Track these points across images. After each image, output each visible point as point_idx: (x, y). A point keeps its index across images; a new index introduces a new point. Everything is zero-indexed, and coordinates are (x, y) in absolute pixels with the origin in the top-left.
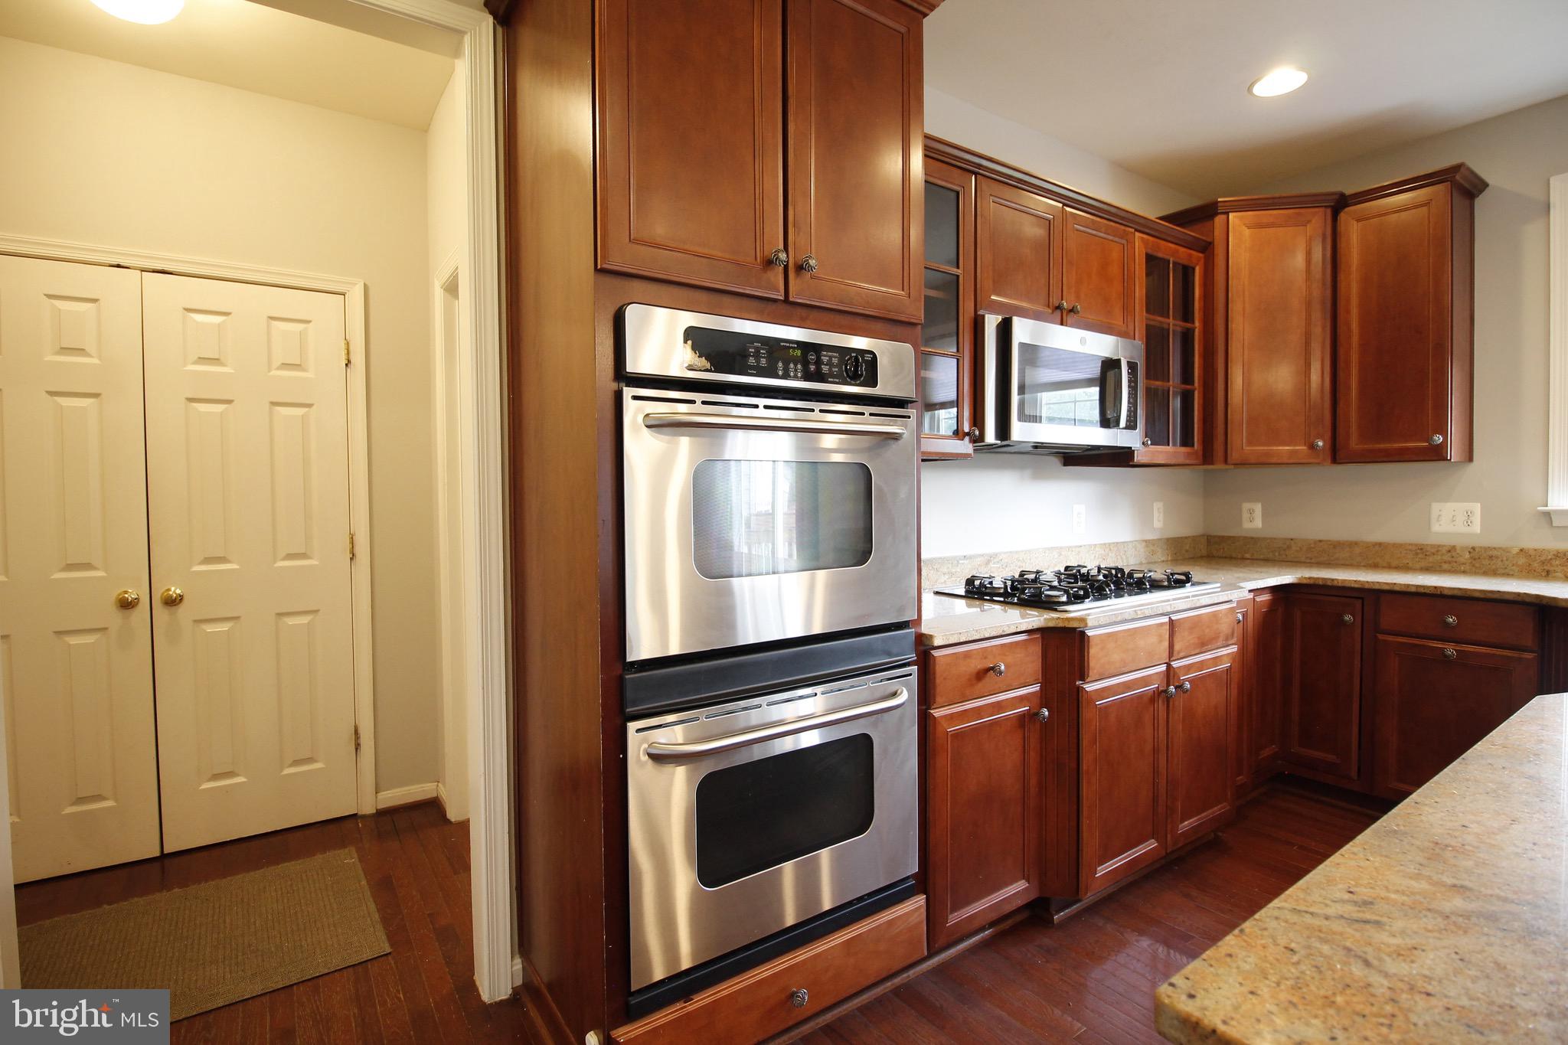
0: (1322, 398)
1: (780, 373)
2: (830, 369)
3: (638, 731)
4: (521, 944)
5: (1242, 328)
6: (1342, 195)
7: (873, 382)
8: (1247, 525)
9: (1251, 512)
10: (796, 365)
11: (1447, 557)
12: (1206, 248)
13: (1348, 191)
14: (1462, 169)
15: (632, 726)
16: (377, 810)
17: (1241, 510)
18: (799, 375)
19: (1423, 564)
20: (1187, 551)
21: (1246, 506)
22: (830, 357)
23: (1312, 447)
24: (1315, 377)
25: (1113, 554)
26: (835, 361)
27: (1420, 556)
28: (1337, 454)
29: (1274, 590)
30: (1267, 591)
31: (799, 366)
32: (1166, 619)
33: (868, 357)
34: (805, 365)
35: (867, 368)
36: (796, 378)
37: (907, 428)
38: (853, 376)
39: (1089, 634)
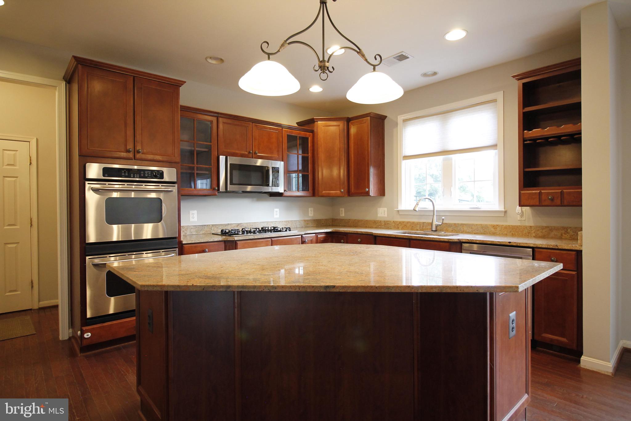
0: (344, 178)
1: (132, 177)
2: (148, 175)
3: (89, 259)
4: (72, 325)
5: (322, 156)
6: (348, 118)
7: (162, 178)
8: (341, 215)
9: (342, 211)
10: (137, 175)
11: (380, 224)
12: (312, 132)
13: (350, 116)
14: (371, 114)
15: (87, 258)
16: (39, 308)
17: (340, 210)
18: (138, 177)
19: (375, 226)
20: (323, 224)
21: (341, 209)
22: (148, 172)
23: (341, 191)
24: (342, 171)
25: (290, 224)
26: (150, 173)
27: (375, 224)
28: (349, 193)
29: (326, 233)
30: (324, 234)
31: (138, 175)
32: (270, 239)
33: (161, 172)
34: (140, 174)
35: (160, 175)
36: (137, 178)
37: (174, 189)
38: (155, 177)
39: (237, 242)
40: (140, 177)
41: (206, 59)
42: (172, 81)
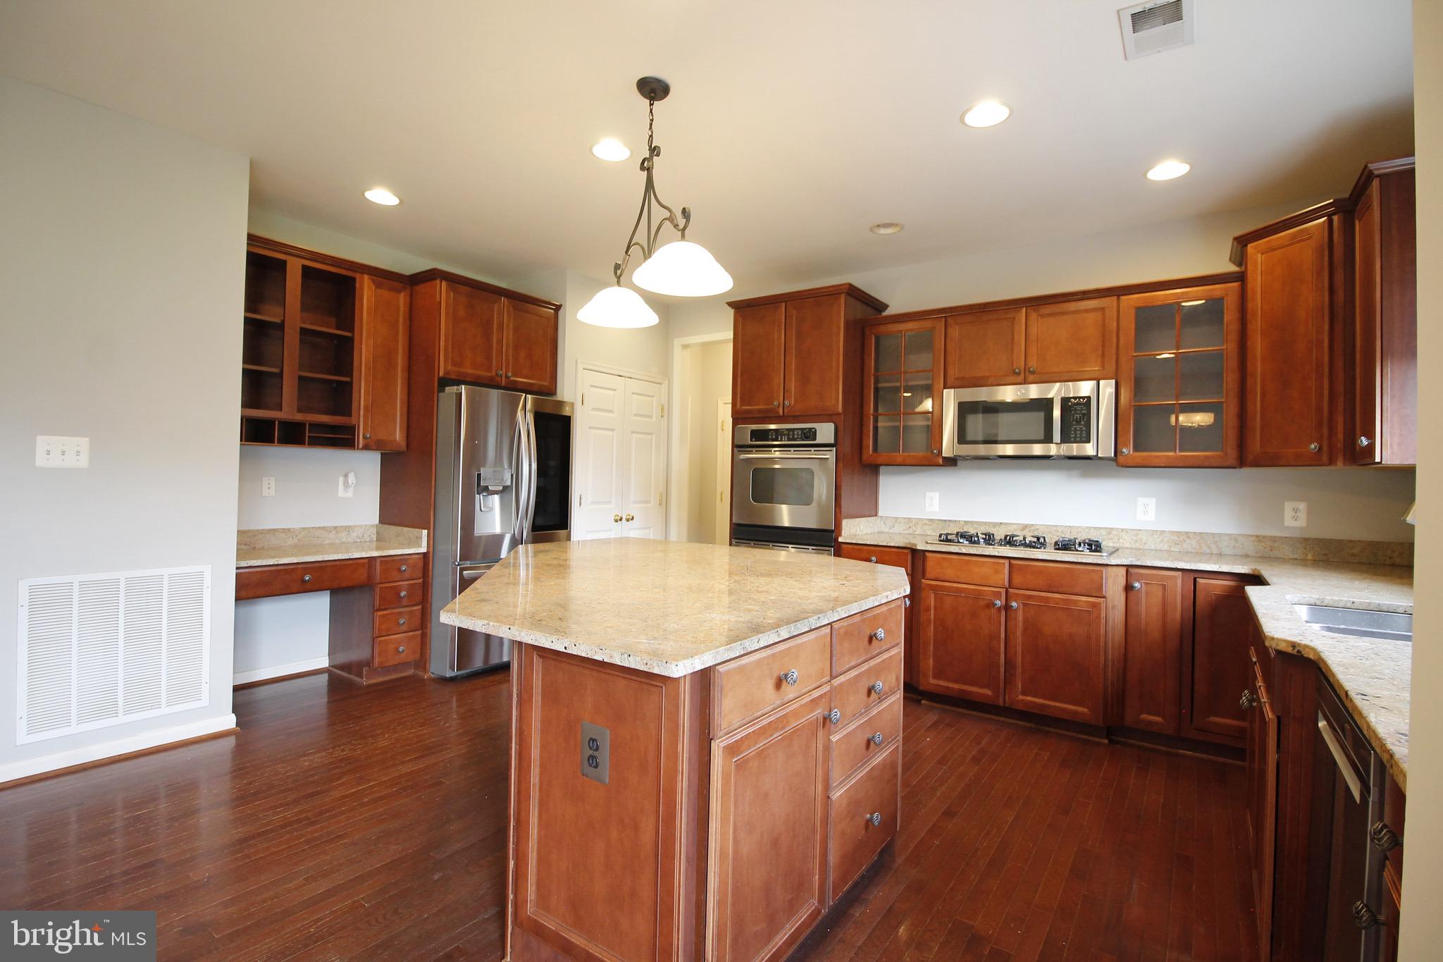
1: (780, 440)
2: (798, 436)
6: (1339, 201)
7: (815, 439)
12: (1241, 277)
18: (786, 439)
22: (798, 432)
23: (1310, 449)
26: (800, 433)
31: (786, 437)
32: (1007, 562)
33: (814, 430)
34: (788, 435)
35: (811, 434)
36: (785, 441)
37: (830, 455)
38: (807, 438)
39: (927, 554)
40: (788, 440)
41: (871, 230)
42: (824, 290)
